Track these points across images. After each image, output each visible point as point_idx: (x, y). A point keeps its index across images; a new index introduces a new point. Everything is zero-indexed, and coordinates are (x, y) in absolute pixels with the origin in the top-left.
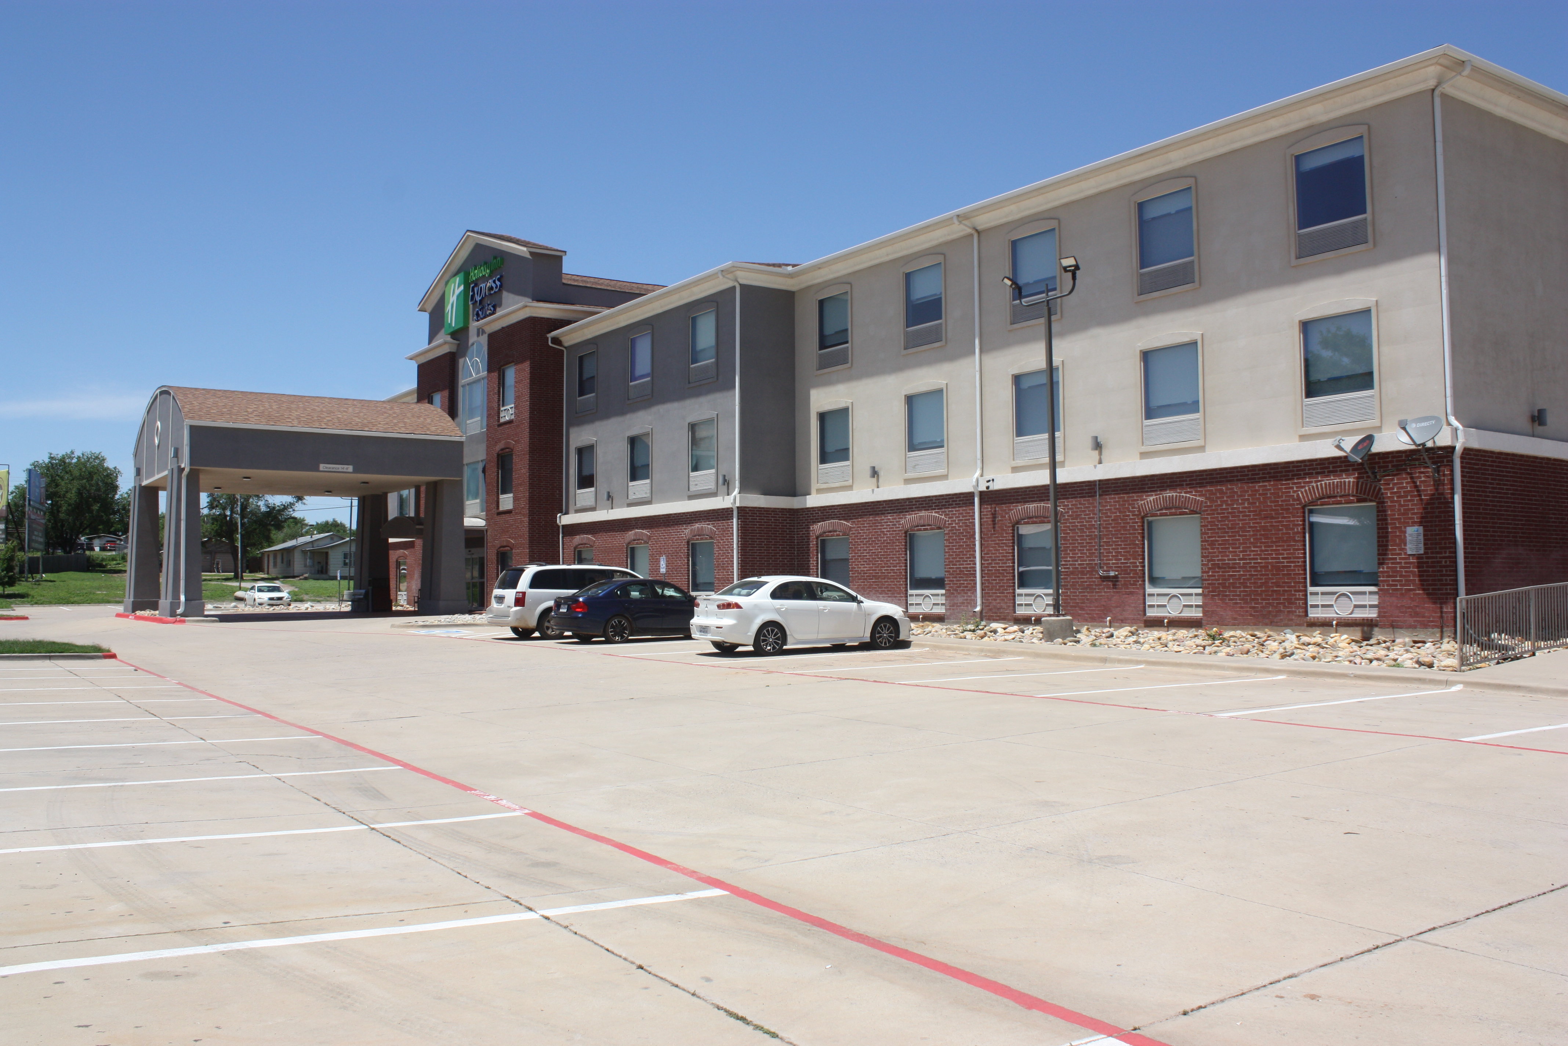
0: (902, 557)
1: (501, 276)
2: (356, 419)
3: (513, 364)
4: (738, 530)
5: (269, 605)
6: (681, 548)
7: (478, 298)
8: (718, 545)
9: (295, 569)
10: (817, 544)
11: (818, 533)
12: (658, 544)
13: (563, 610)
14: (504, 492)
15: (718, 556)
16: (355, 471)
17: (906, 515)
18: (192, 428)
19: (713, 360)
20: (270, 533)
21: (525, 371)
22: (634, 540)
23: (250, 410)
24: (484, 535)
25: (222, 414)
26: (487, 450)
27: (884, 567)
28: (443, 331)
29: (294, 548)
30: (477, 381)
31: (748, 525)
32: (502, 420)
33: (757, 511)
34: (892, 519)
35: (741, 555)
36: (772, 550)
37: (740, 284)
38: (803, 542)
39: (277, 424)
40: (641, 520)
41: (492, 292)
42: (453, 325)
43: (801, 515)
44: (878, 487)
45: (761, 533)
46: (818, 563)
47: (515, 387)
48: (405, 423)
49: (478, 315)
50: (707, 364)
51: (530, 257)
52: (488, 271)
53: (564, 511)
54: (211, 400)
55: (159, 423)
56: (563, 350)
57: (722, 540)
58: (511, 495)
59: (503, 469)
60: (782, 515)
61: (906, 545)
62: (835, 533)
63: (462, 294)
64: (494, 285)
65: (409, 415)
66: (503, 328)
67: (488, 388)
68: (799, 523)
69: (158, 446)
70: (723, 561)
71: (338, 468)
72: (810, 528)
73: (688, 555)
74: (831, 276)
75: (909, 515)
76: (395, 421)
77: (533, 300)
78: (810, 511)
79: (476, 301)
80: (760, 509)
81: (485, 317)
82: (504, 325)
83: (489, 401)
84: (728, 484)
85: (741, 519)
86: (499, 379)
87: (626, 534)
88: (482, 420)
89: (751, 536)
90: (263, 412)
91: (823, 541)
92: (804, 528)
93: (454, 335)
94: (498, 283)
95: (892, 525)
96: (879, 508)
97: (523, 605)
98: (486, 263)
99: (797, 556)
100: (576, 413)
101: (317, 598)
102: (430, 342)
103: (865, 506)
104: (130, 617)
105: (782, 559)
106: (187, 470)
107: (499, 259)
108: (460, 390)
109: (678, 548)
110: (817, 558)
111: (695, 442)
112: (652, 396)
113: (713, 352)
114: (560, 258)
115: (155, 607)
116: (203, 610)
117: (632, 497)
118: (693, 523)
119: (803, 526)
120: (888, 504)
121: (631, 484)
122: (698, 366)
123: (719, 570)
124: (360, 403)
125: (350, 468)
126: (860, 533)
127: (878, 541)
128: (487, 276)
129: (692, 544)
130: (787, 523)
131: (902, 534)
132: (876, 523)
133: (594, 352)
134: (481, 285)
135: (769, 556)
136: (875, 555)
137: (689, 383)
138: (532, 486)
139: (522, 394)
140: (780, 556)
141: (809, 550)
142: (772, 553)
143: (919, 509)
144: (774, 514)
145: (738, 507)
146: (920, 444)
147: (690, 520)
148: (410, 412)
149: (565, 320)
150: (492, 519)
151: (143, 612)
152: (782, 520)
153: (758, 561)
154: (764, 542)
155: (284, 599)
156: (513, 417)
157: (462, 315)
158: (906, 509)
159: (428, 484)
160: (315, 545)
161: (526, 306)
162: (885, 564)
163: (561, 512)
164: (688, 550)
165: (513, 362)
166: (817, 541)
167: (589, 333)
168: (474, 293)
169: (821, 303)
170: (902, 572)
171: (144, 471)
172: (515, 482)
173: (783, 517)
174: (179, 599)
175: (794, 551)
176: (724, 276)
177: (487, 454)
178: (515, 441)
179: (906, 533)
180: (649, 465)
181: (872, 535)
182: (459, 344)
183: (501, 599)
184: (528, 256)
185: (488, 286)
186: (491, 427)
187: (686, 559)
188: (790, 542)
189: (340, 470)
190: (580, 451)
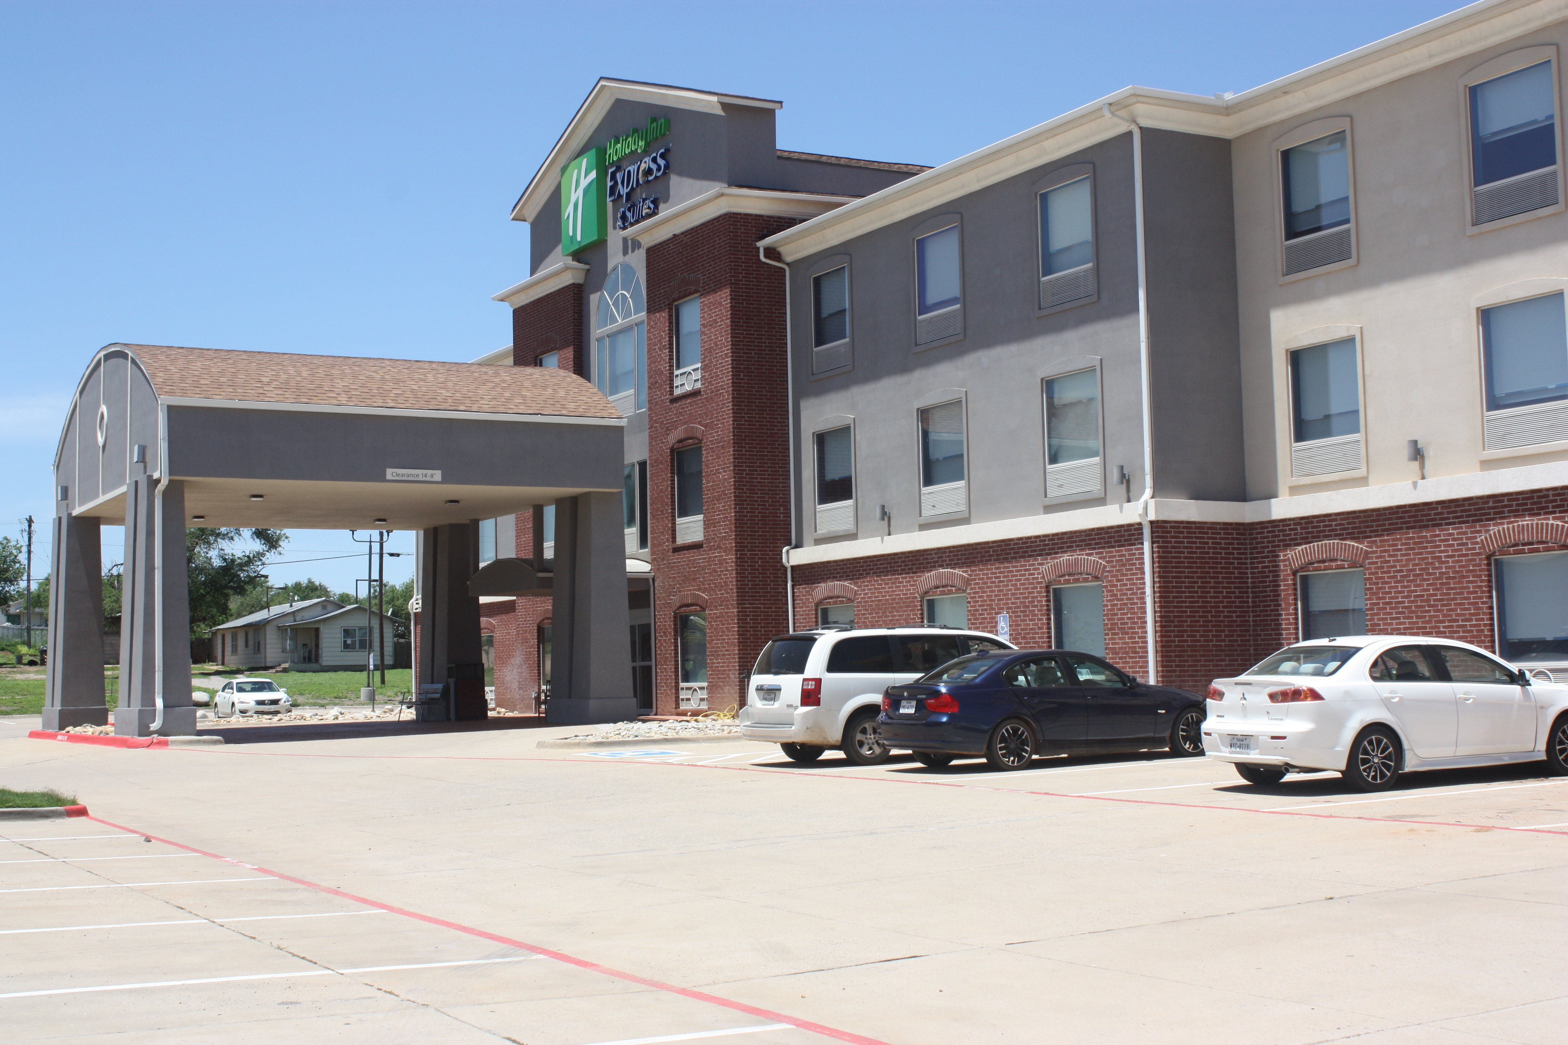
0: (1483, 603)
1: (667, 150)
2: (443, 391)
3: (698, 294)
4: (1153, 563)
5: (257, 712)
6: (1033, 597)
7: (624, 191)
8: (1112, 591)
9: (268, 655)
10: (1295, 584)
11: (1296, 565)
12: (985, 592)
13: (908, 709)
14: (684, 513)
15: (1112, 610)
16: (445, 480)
17: (1489, 525)
18: (173, 412)
19: (1090, 265)
20: (227, 600)
21: (722, 305)
22: (937, 587)
23: (265, 380)
24: (649, 587)
25: (220, 386)
26: (650, 443)
27: (1443, 622)
28: (559, 249)
29: (264, 623)
30: (625, 330)
31: (1171, 552)
32: (677, 392)
33: (1184, 528)
34: (1458, 534)
35: (1160, 607)
36: (1211, 597)
37: (1140, 128)
38: (1265, 582)
39: (313, 401)
40: (950, 552)
41: (651, 178)
42: (579, 239)
43: (1258, 533)
44: (1423, 478)
45: (1192, 567)
46: (1297, 619)
47: (703, 333)
48: (524, 397)
49: (624, 218)
50: (1077, 273)
51: (722, 113)
52: (642, 143)
53: (794, 542)
54: (199, 364)
55: (104, 409)
56: (784, 269)
57: (1118, 581)
58: (701, 517)
59: (679, 474)
60: (1225, 534)
61: (1490, 581)
62: (1334, 564)
63: (594, 184)
64: (654, 167)
65: (527, 384)
66: (675, 236)
67: (649, 339)
68: (1256, 548)
69: (104, 447)
70: (1122, 619)
71: (417, 476)
72: (1278, 556)
73: (1049, 610)
74: (1309, 106)
75: (1494, 525)
76: (507, 394)
77: (731, 184)
78: (1278, 526)
79: (620, 196)
80: (1189, 526)
81: (637, 222)
82: (677, 232)
83: (652, 360)
84: (1128, 481)
85: (1158, 542)
86: (671, 323)
87: (920, 576)
88: (638, 394)
89: (1176, 572)
90: (287, 382)
91: (1305, 579)
92: (1267, 557)
93: (579, 255)
94: (661, 162)
95: (1458, 545)
96: (1429, 515)
97: (817, 703)
98: (636, 131)
99: (1253, 607)
100: (813, 374)
101: (318, 701)
102: (533, 271)
103: (1397, 513)
104: (59, 737)
105: (1228, 612)
106: (164, 482)
107: (662, 120)
108: (594, 347)
109: (1027, 598)
110: (1296, 609)
111: (1053, 411)
112: (965, 337)
113: (1089, 251)
114: (772, 112)
115: (100, 719)
116: (194, 723)
117: (928, 512)
118: (1057, 553)
119: (1263, 552)
120: (1449, 507)
121: (925, 490)
122: (1057, 279)
123: (1113, 634)
124: (442, 366)
125: (437, 475)
126: (1389, 562)
127: (1429, 574)
128: (639, 151)
129: (1055, 590)
130: (1233, 549)
131: (1481, 560)
132: (1422, 543)
133: (844, 267)
134: (629, 168)
135: (1206, 607)
136: (1422, 601)
137: (1040, 309)
138: (739, 501)
139: (717, 345)
140: (1224, 607)
141: (1279, 595)
142: (1210, 602)
143: (1518, 513)
144: (1212, 533)
145: (1151, 522)
146: (1509, 395)
147: (1049, 549)
148: (528, 379)
149: (784, 218)
150: (663, 559)
151: (79, 729)
152: (1225, 544)
153: (1188, 617)
154: (1197, 582)
155: (282, 702)
156: (699, 385)
157: (595, 223)
158: (1489, 514)
159: (560, 502)
160: (298, 618)
161: (722, 195)
162: (1444, 616)
163: (789, 544)
164: (1048, 601)
165: (696, 291)
166: (1294, 580)
167: (834, 237)
168: (616, 183)
169: (1286, 155)
170: (1483, 631)
171: (75, 491)
172: (707, 495)
173: (1227, 539)
174: (154, 705)
175: (1248, 597)
176: (1113, 113)
177: (651, 451)
178: (706, 426)
179: (1488, 558)
180: (962, 455)
181: (1414, 565)
182: (588, 270)
183: (770, 693)
184: (719, 112)
185: (642, 168)
186: (657, 403)
187: (1044, 618)
188: (1239, 583)
189: (420, 478)
190: (821, 439)
